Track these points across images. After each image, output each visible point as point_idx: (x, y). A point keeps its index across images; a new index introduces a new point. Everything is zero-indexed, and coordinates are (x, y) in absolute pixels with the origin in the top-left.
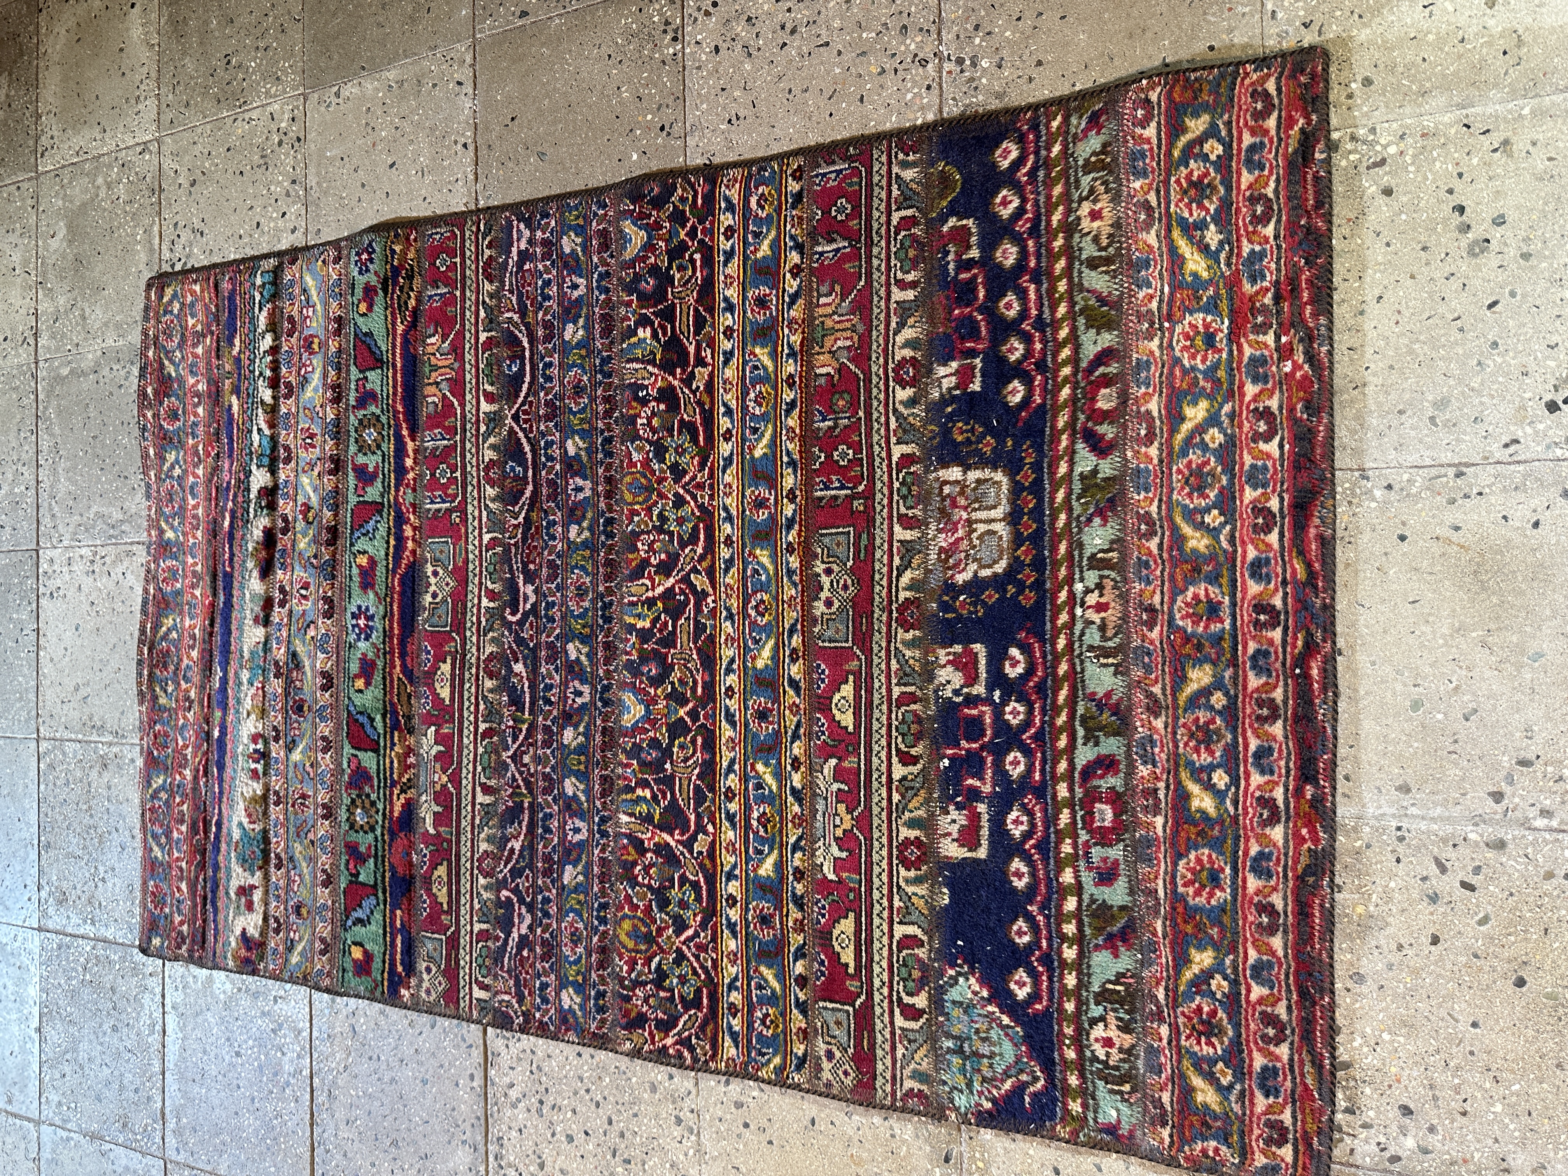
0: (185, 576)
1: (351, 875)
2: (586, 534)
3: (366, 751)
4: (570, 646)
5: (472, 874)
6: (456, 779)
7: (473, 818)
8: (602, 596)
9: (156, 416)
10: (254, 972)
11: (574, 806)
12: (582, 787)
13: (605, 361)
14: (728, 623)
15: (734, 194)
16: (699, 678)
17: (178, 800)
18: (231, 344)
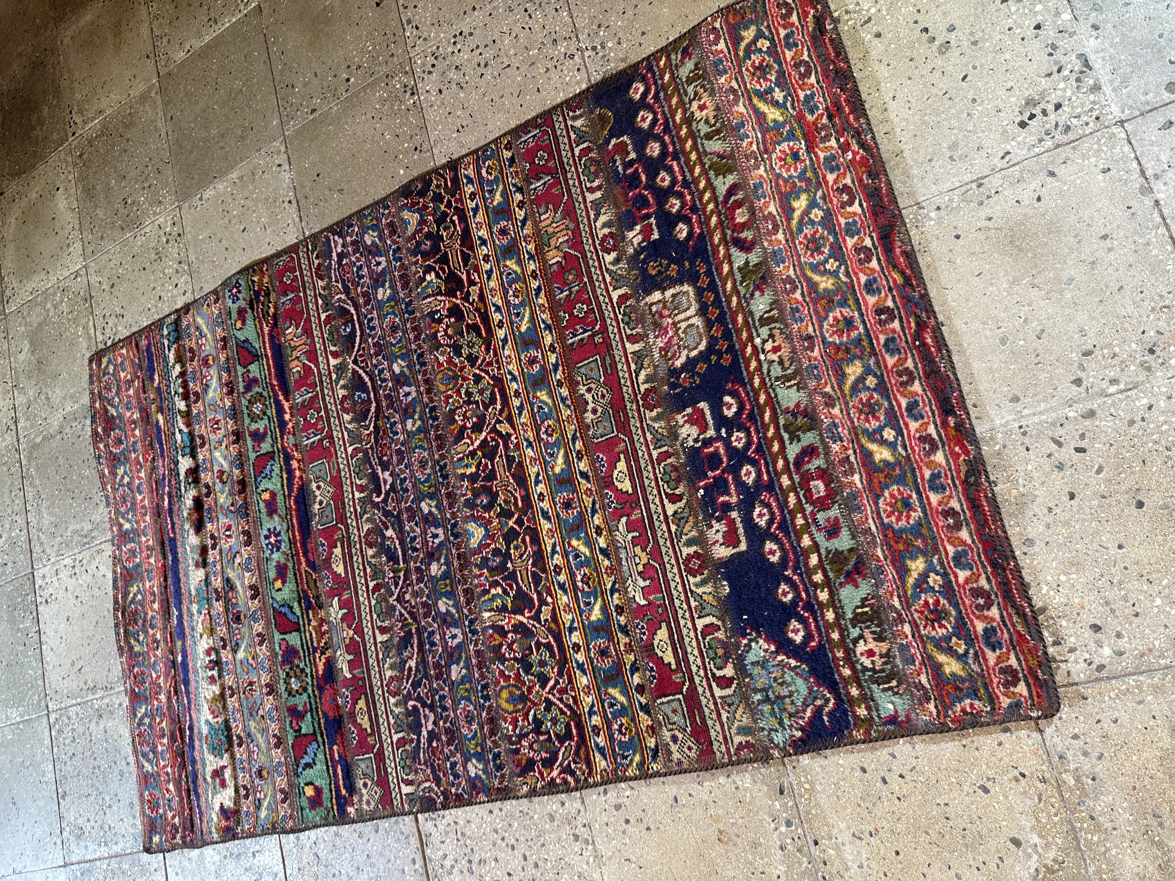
0: (141, 552)
1: (295, 731)
2: (419, 423)
3: (290, 632)
4: (423, 505)
5: (384, 698)
6: (359, 630)
7: (377, 655)
8: (438, 462)
9: (107, 446)
10: (234, 837)
11: (449, 619)
12: (451, 603)
13: (408, 304)
14: (529, 450)
15: (471, 172)
16: (518, 495)
17: (158, 720)
18: (152, 380)
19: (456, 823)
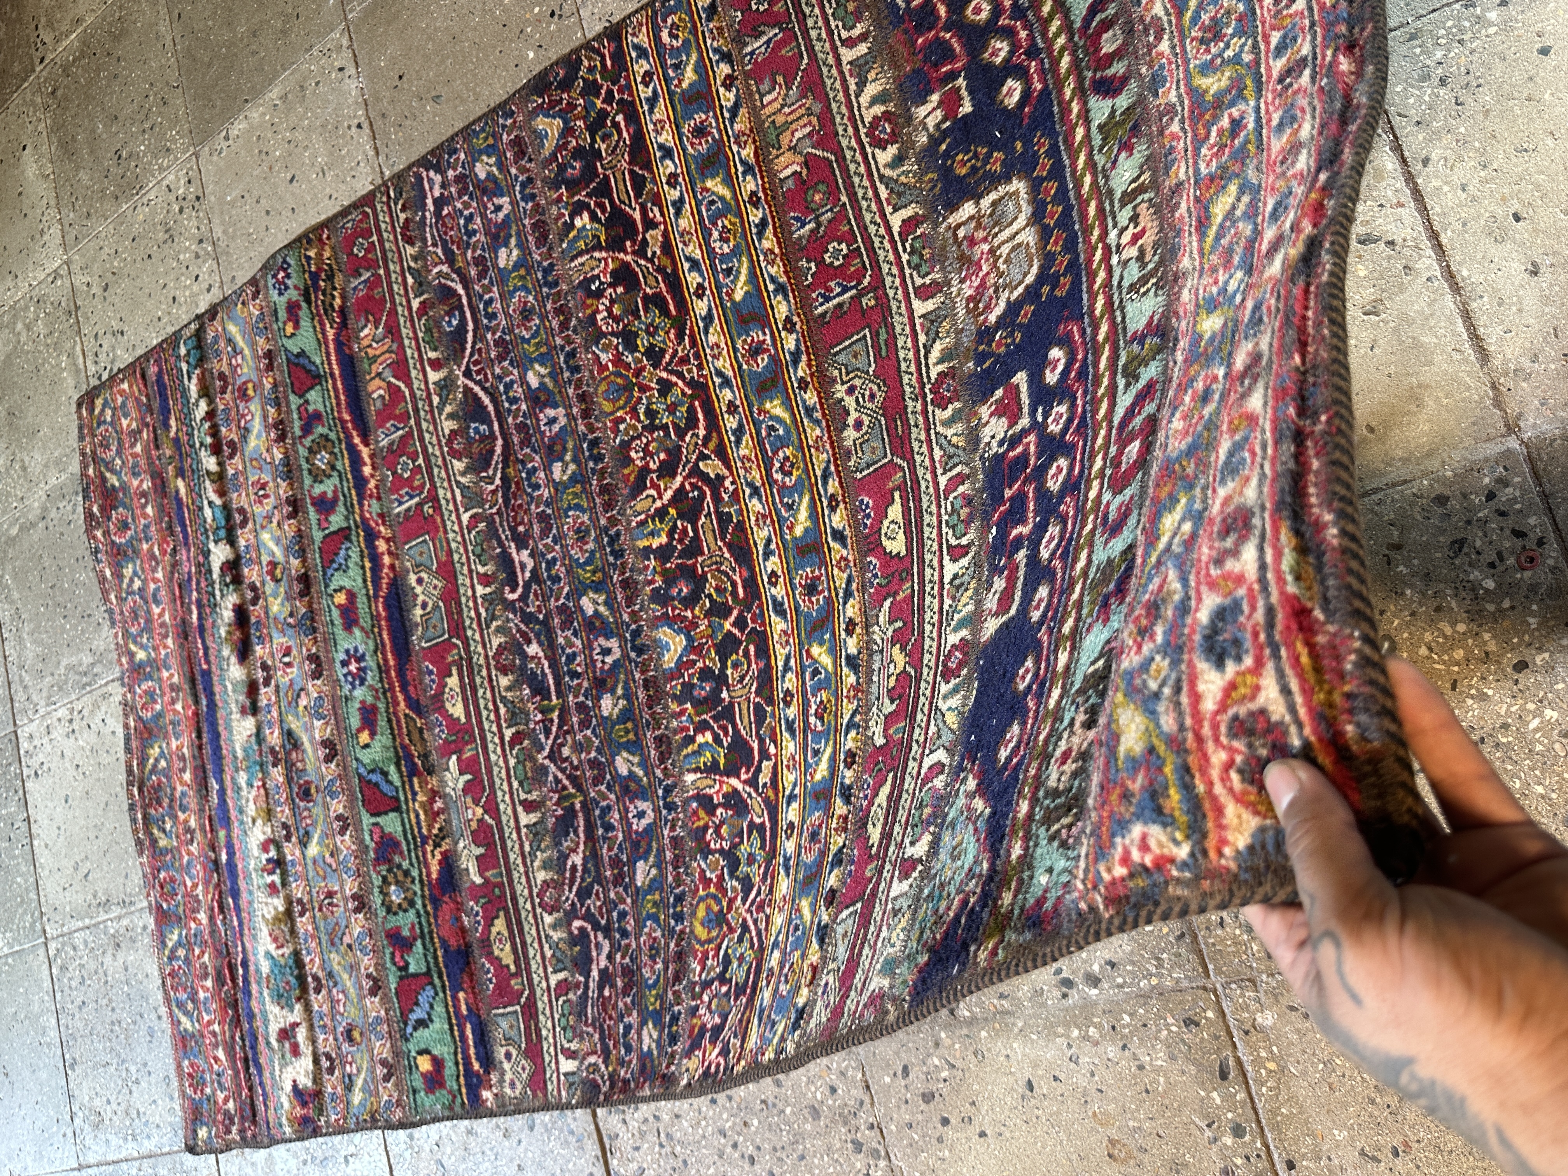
0: (163, 694)
1: (400, 969)
2: (572, 467)
3: (386, 813)
4: (585, 602)
5: (535, 916)
6: (492, 808)
7: (522, 846)
8: (606, 530)
9: (106, 533)
10: (316, 1133)
11: (633, 785)
12: (636, 760)
13: (547, 271)
14: (755, 501)
15: (643, 39)
16: (737, 578)
17: (197, 951)
18: (167, 427)
19: (656, 1118)
